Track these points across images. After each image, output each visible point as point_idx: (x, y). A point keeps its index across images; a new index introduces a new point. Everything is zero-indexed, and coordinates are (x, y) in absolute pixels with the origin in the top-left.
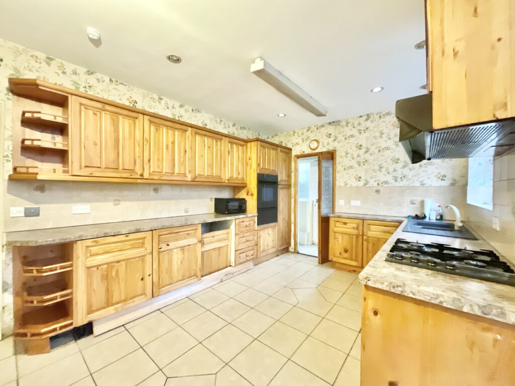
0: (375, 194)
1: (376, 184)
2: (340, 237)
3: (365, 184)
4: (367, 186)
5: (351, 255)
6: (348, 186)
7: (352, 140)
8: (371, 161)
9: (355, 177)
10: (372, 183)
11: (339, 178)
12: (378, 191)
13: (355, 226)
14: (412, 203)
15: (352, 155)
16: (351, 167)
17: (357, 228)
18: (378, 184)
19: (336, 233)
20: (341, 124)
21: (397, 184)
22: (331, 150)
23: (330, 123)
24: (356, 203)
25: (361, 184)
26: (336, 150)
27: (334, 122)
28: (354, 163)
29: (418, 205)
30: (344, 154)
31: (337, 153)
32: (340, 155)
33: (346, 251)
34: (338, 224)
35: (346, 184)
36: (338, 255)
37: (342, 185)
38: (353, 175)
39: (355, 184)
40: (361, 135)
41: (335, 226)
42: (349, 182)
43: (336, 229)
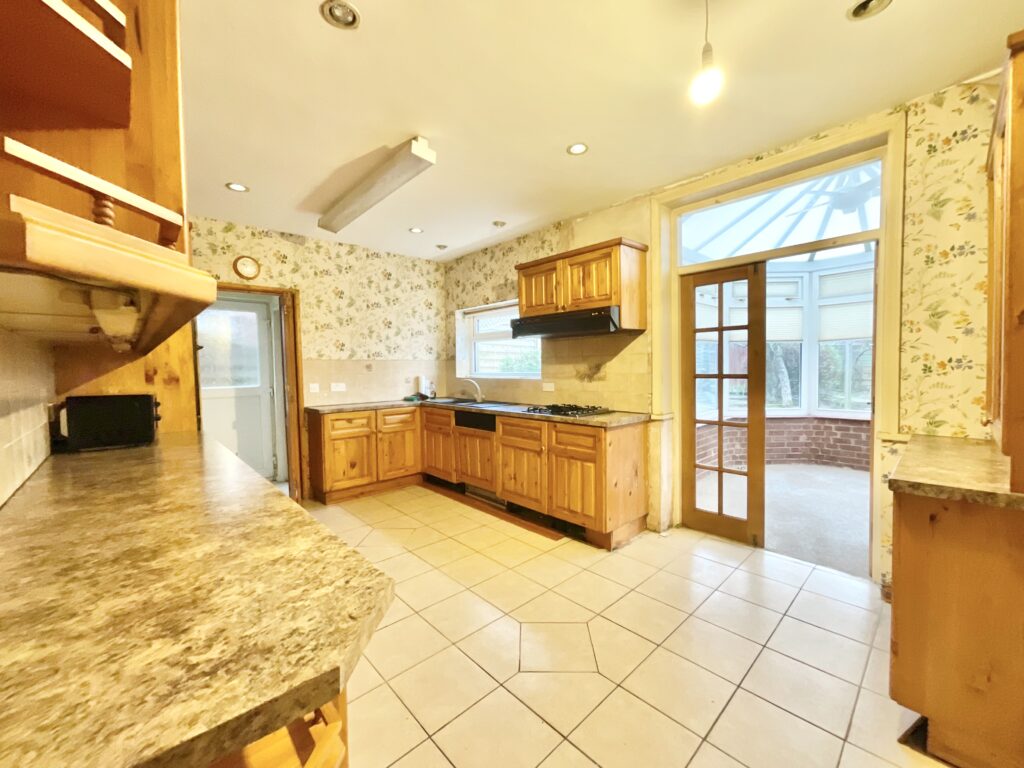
0: (365, 371)
1: (365, 358)
2: (341, 445)
3: (351, 356)
4: (354, 359)
5: (362, 469)
6: (324, 358)
7: (326, 279)
8: (357, 321)
9: (335, 344)
10: (361, 354)
11: (308, 343)
12: (369, 367)
13: (364, 421)
14: (407, 382)
15: (329, 306)
16: (328, 326)
17: (368, 424)
18: (369, 356)
19: (335, 440)
20: (306, 245)
21: (390, 357)
22: (288, 287)
23: (282, 234)
24: (339, 387)
25: (345, 355)
26: (298, 291)
27: (291, 235)
28: (332, 319)
29: (412, 384)
30: (314, 301)
31: (301, 296)
32: (306, 301)
33: (353, 465)
34: (338, 424)
35: (321, 356)
36: (341, 476)
37: (314, 355)
38: (331, 340)
39: (336, 355)
40: (341, 276)
41: (333, 428)
42: (326, 352)
43: (335, 433)
